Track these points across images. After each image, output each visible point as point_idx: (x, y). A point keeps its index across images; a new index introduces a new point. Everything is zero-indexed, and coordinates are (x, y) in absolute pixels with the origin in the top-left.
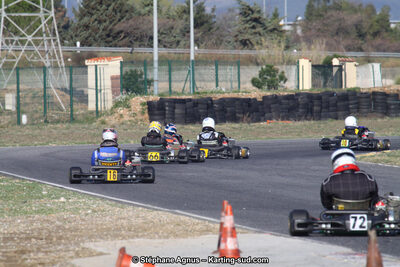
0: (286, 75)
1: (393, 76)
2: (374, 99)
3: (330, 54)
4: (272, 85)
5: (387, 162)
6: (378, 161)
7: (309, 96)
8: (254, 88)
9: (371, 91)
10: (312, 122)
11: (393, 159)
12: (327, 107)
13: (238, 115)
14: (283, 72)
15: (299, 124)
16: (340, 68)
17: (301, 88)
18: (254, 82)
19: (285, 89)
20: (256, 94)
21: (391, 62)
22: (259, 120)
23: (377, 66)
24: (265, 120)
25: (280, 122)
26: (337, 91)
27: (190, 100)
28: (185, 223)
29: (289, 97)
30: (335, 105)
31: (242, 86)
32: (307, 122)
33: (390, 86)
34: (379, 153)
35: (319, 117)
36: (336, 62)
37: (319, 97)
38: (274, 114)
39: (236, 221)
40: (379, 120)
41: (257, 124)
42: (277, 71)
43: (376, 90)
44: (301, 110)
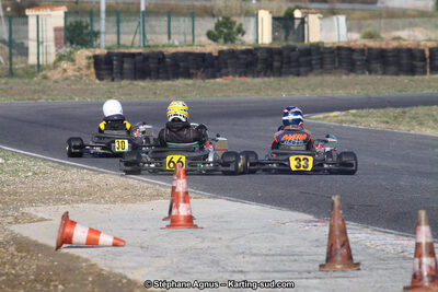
0: (244, 27)
1: (359, 29)
2: (338, 55)
3: (292, 5)
4: (229, 39)
5: (352, 122)
6: (342, 121)
7: (269, 51)
8: (210, 41)
9: (335, 46)
10: (272, 79)
11: (359, 119)
12: (289, 62)
13: (192, 71)
14: (241, 25)
15: (258, 80)
16: (303, 21)
17: (260, 42)
18: (210, 35)
19: (243, 43)
20: (212, 48)
21: (358, 14)
22: (214, 77)
23: (342, 18)
24: (221, 77)
25: (237, 79)
26: (299, 45)
27: (140, 54)
28: (133, 187)
29: (248, 52)
30: (297, 61)
31: (196, 39)
32: (266, 79)
33: (355, 41)
34: (343, 113)
35: (279, 73)
36: (298, 14)
37: (279, 52)
38: (230, 70)
39: (189, 185)
40: (344, 77)
41: (212, 81)
42: (234, 23)
43: (341, 44)
44: (260, 66)
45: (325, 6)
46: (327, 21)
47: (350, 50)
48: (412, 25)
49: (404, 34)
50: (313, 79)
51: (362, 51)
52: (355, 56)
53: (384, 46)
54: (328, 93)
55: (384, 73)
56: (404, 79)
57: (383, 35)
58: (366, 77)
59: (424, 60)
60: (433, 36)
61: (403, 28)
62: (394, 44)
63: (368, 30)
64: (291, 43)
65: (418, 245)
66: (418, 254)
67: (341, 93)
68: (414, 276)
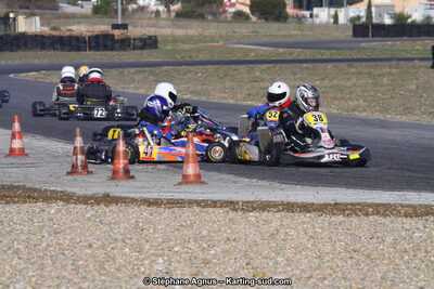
45: (28, 11)
46: (29, 20)
47: (42, 37)
48: (79, 23)
49: (74, 28)
50: (21, 53)
51: (49, 37)
52: (46, 40)
53: (62, 34)
54: (29, 61)
55: (62, 50)
56: (74, 54)
57: (63, 28)
58: (52, 52)
59: (85, 42)
60: (91, 29)
61: (74, 24)
62: (68, 33)
63: (54, 25)
64: (8, 32)
65: (75, 148)
66: (75, 154)
67: (37, 61)
68: (73, 166)
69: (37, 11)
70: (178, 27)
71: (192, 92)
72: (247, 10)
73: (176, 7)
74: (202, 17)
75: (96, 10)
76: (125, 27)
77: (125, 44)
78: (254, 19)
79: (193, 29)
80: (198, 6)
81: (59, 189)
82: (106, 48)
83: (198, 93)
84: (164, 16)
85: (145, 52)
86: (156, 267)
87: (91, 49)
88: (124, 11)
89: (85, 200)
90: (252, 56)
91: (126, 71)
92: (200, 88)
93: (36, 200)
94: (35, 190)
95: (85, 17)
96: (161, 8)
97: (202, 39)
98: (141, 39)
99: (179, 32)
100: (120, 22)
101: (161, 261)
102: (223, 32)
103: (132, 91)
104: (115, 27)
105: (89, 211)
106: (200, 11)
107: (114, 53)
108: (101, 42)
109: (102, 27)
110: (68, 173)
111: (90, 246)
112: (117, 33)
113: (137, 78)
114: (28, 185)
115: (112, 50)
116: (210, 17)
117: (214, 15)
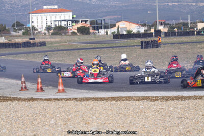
69: (3, 35)
70: (52, 38)
71: (59, 60)
72: (76, 31)
73: (51, 31)
74: (61, 34)
75: (24, 34)
76: (34, 39)
77: (34, 45)
78: (79, 34)
79: (57, 39)
80: (59, 30)
81: (15, 96)
82: (28, 46)
83: (61, 61)
84: (47, 34)
85: (41, 47)
86: (51, 122)
87: (23, 47)
88: (33, 33)
89: (25, 100)
90: (79, 47)
91: (35, 54)
92: (61, 59)
93: (8, 100)
94: (7, 97)
95: (20, 36)
96: (46, 32)
97: (61, 42)
98: (40, 43)
99: (53, 40)
100: (32, 37)
101: (53, 120)
102: (68, 39)
103: (38, 61)
104: (31, 39)
105: (27, 104)
106: (60, 32)
107: (31, 48)
108: (26, 45)
109: (26, 39)
110: (20, 90)
111: (28, 116)
112: (31, 41)
113: (39, 56)
114: (5, 95)
115: (30, 47)
116: (63, 34)
117: (65, 33)
